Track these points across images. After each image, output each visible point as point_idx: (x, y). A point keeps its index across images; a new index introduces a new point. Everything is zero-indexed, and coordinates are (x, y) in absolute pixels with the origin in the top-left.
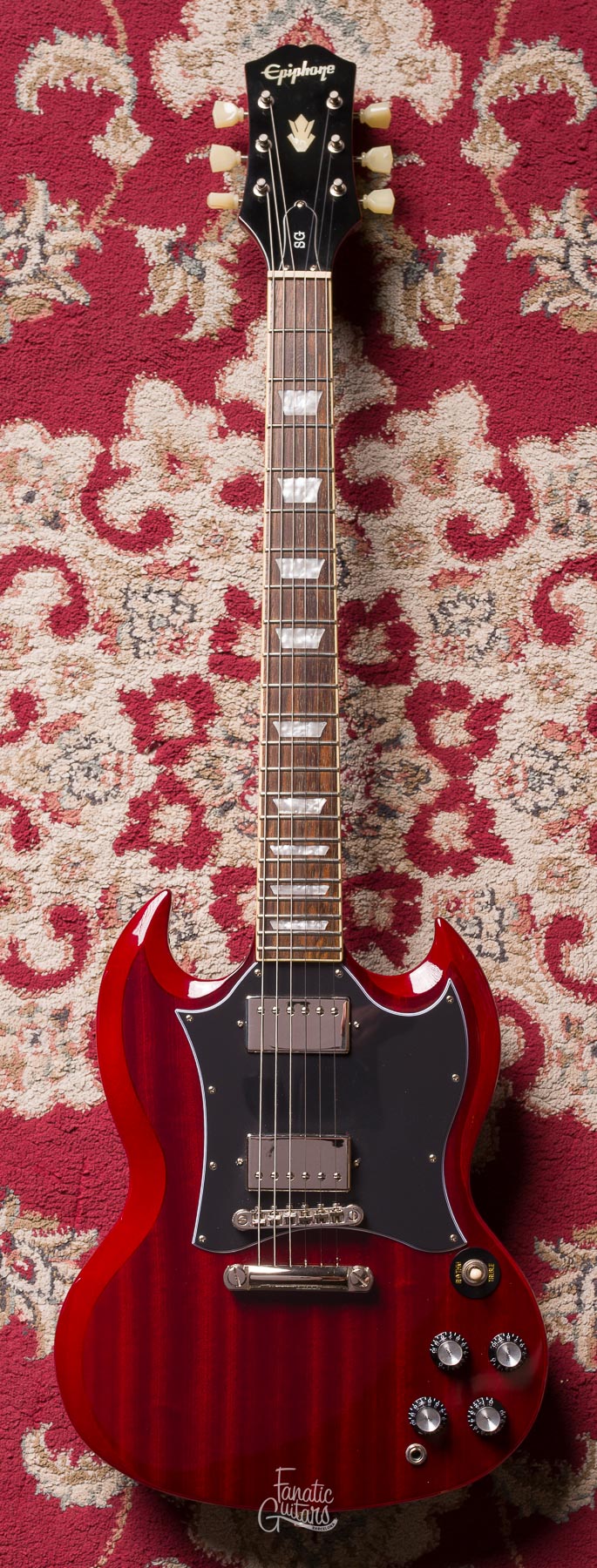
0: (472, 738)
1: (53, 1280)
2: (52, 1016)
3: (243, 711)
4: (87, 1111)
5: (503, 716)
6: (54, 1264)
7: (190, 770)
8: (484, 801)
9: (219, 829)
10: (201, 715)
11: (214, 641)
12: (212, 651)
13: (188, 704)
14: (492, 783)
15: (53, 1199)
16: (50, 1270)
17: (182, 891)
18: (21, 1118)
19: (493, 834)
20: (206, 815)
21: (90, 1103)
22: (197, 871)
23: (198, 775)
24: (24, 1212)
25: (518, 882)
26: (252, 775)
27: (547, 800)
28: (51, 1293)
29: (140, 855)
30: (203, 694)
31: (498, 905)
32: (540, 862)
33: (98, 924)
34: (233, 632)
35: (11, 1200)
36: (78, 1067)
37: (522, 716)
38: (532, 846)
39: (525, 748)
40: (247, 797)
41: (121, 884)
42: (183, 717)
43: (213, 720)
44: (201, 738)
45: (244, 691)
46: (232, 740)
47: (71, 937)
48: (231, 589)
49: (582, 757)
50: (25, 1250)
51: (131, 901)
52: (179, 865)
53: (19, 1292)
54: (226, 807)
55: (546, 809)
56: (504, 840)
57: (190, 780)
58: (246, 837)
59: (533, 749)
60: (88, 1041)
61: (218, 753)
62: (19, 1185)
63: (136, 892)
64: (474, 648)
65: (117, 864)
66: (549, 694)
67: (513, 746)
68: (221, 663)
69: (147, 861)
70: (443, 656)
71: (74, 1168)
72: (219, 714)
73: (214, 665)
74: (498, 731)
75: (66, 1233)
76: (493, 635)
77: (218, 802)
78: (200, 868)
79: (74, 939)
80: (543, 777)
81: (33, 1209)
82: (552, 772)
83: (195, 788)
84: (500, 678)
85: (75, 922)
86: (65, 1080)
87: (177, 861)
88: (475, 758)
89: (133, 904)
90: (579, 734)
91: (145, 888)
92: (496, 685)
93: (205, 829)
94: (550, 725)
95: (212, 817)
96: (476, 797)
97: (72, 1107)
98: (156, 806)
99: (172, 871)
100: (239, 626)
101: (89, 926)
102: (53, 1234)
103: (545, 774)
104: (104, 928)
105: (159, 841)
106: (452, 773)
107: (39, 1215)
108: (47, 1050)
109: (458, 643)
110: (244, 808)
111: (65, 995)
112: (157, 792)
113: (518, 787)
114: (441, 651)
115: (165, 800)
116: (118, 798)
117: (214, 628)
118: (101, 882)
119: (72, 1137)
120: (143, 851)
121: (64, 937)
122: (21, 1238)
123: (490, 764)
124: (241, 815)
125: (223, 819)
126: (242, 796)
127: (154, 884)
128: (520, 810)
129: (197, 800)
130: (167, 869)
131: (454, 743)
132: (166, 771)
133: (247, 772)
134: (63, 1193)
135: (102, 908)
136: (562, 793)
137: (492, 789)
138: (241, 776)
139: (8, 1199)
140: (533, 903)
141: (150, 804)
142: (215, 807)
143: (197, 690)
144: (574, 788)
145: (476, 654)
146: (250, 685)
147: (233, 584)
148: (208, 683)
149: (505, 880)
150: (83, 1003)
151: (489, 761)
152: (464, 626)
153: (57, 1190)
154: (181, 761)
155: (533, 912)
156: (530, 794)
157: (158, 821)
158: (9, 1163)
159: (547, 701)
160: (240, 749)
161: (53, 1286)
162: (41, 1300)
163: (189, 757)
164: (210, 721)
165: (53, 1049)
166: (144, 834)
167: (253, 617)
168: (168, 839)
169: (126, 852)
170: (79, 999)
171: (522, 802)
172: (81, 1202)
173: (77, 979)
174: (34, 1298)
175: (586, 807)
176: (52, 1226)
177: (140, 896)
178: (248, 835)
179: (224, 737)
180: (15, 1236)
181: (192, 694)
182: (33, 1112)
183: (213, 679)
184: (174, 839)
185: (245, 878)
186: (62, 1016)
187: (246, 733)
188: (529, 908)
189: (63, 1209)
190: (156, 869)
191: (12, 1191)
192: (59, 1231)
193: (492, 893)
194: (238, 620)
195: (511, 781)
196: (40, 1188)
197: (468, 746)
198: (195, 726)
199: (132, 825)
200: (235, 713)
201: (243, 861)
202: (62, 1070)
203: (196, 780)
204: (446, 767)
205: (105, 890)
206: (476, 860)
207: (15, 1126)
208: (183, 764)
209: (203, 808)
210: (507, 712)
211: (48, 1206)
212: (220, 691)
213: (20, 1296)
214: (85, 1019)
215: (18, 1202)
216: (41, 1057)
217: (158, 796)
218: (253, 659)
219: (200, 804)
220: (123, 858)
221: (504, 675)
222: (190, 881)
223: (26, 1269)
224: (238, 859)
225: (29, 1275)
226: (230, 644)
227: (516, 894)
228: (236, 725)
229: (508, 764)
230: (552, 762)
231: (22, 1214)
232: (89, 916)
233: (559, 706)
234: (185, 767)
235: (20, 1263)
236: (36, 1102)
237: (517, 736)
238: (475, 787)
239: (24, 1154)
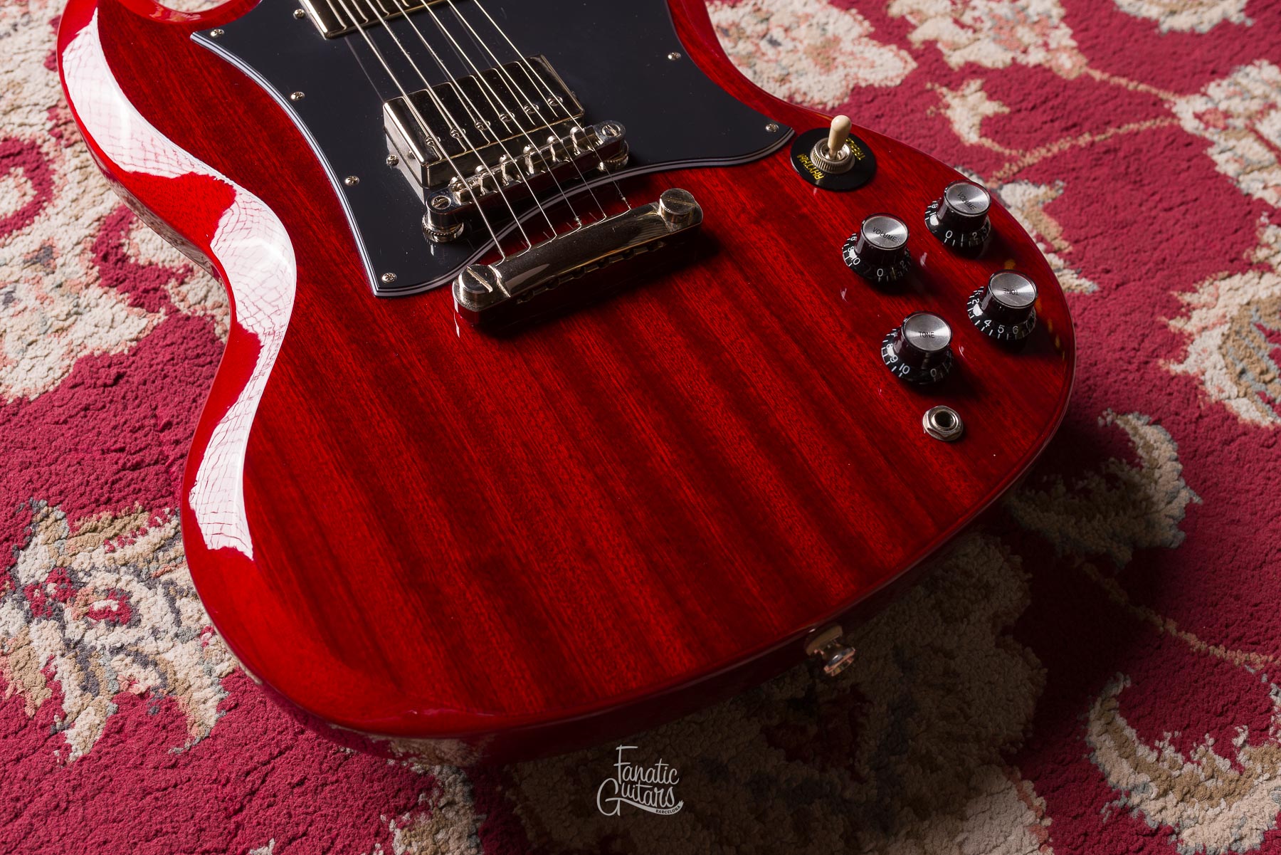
1: (172, 601)
2: (25, 262)
4: (130, 349)
6: (164, 578)
15: (123, 482)
16: (160, 590)
18: (21, 402)
21: (133, 336)
24: (77, 524)
28: (178, 622)
33: (58, 144)
35: (47, 516)
36: (93, 303)
47: (20, 170)
50: (102, 580)
53: (116, 651)
60: (97, 268)
62: (53, 490)
71: (142, 427)
75: (166, 520)
79: (26, 171)
81: (92, 512)
85: (19, 153)
86: (79, 325)
97: (105, 353)
101: (44, 150)
102: (145, 533)
104: (67, 146)
107: (106, 515)
108: (32, 302)
111: (39, 232)
116: (32, 25)
118: (42, 102)
119: (119, 390)
121: (9, 174)
122: (86, 566)
134: (136, 467)
135: (57, 126)
139: (39, 517)
150: (70, 232)
153: (124, 468)
158: (25, 466)
161: (177, 612)
162: (162, 645)
165: (43, 299)
170: (64, 228)
172: (174, 469)
173: (50, 210)
174: (149, 647)
176: (138, 522)
180: (75, 566)
182: (40, 384)
186: (44, 257)
189: (147, 490)
191: (43, 503)
192: (153, 523)
196: (92, 477)
202: (69, 315)
205: (50, 109)
207: (15, 414)
211: (116, 495)
213: (121, 656)
214: (80, 247)
215: (60, 514)
216: (27, 314)
223: (115, 608)
225: (125, 615)
231: (73, 529)
232: (39, 142)
235: (98, 605)
236: (40, 370)
239: (45, 442)
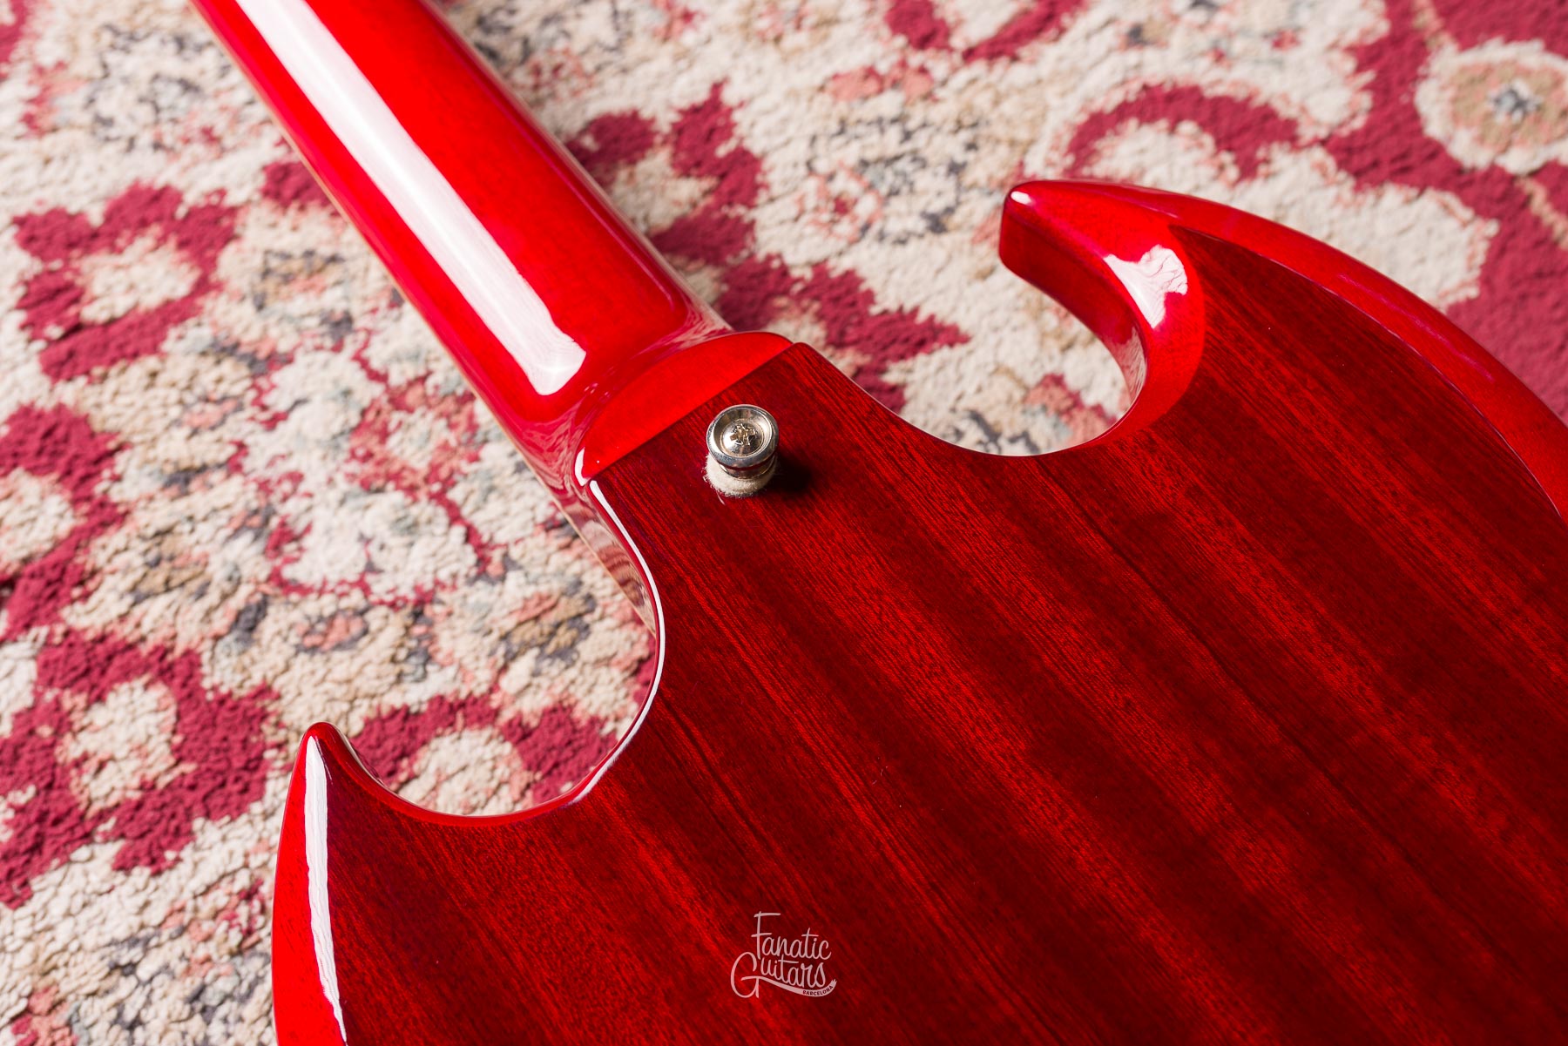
0: (708, 183)
3: (175, 412)
5: (737, 116)
7: (112, 597)
8: (819, 268)
9: (257, 680)
10: (79, 472)
11: (32, 327)
12: (39, 345)
13: (34, 471)
14: (809, 230)
17: (243, 881)
19: (885, 312)
20: (206, 669)
22: (256, 808)
23: (138, 595)
25: (1010, 363)
26: (274, 522)
27: (939, 194)
29: (76, 869)
30: (60, 432)
31: (1008, 433)
32: (1021, 303)
34: (69, 286)
37: (774, 96)
38: (979, 286)
39: (821, 143)
40: (288, 572)
41: (56, 975)
42: (32, 500)
43: (112, 466)
44: (106, 516)
45: (154, 375)
46: (183, 478)
48: (20, 222)
49: (940, 93)
51: (111, 999)
52: (198, 823)
54: (248, 623)
55: (950, 211)
56: (915, 311)
57: (123, 618)
58: (337, 655)
59: (842, 132)
61: (161, 522)
63: (115, 967)
64: (596, 50)
65: (23, 929)
66: (792, 40)
67: (800, 150)
68: (71, 354)
69: (107, 869)
70: (544, 91)
72: (121, 448)
73: (58, 367)
74: (748, 144)
76: (615, 14)
77: (220, 622)
78: (260, 796)
80: (900, 165)
82: (908, 146)
83: (147, 626)
84: (683, 64)
87: (189, 817)
88: (740, 210)
89: (119, 1005)
90: (903, 64)
91: (132, 941)
92: (683, 81)
93: (222, 701)
94: (839, 83)
95: (224, 662)
96: (795, 273)
98: (63, 724)
99: (187, 853)
100: (77, 272)
103: (897, 158)
105: (112, 801)
106: (714, 258)
109: (559, 59)
110: (294, 597)
112: (49, 696)
113: (866, 207)
114: (536, 87)
115: (81, 700)
117: (22, 305)
120: (82, 853)
123: (778, 205)
124: (296, 616)
125: (254, 651)
126: (275, 577)
127: (155, 915)
128: (902, 241)
129: (162, 652)
130: (170, 855)
131: (677, 212)
132: (50, 635)
133: (256, 521)
136: (955, 169)
137: (817, 240)
138: (247, 537)
140: (1072, 382)
141: (46, 731)
142: (217, 638)
143: (42, 430)
144: (971, 146)
145: (607, 56)
146: (163, 357)
147: (22, 211)
148: (60, 408)
149: (980, 378)
151: (772, 200)
152: (551, 31)
154: (76, 592)
155: (1089, 399)
156: (897, 204)
157: (85, 757)
159: (799, 50)
160: (211, 487)
163: (94, 573)
164: (106, 473)
166: (62, 807)
167: (99, 242)
168: (135, 782)
169: (36, 884)
171: (894, 227)
175: (1021, 165)
177: (130, 969)
178: (339, 646)
179: (159, 484)
181: (34, 444)
183: (71, 393)
184: (151, 774)
185: (389, 744)
187: (209, 449)
188: (1076, 401)
190: (141, 874)
193: (976, 417)
194: (67, 261)
195: (842, 207)
197: (710, 200)
198: (75, 502)
199: (20, 810)
200: (159, 426)
201: (363, 710)
203: (138, 611)
204: (693, 257)
206: (893, 376)
208: (86, 597)
209: (192, 659)
210: (741, 105)
212: (98, 406)
217: (57, 702)
218: (141, 309)
219: (179, 651)
220: (34, 905)
221: (685, 57)
222: (250, 845)
224: (346, 715)
226: (72, 311)
227: (1027, 389)
228: (177, 448)
229: (811, 185)
230: (894, 133)
233: (828, 44)
234: (93, 600)
237: (791, 130)
238: (779, 256)
